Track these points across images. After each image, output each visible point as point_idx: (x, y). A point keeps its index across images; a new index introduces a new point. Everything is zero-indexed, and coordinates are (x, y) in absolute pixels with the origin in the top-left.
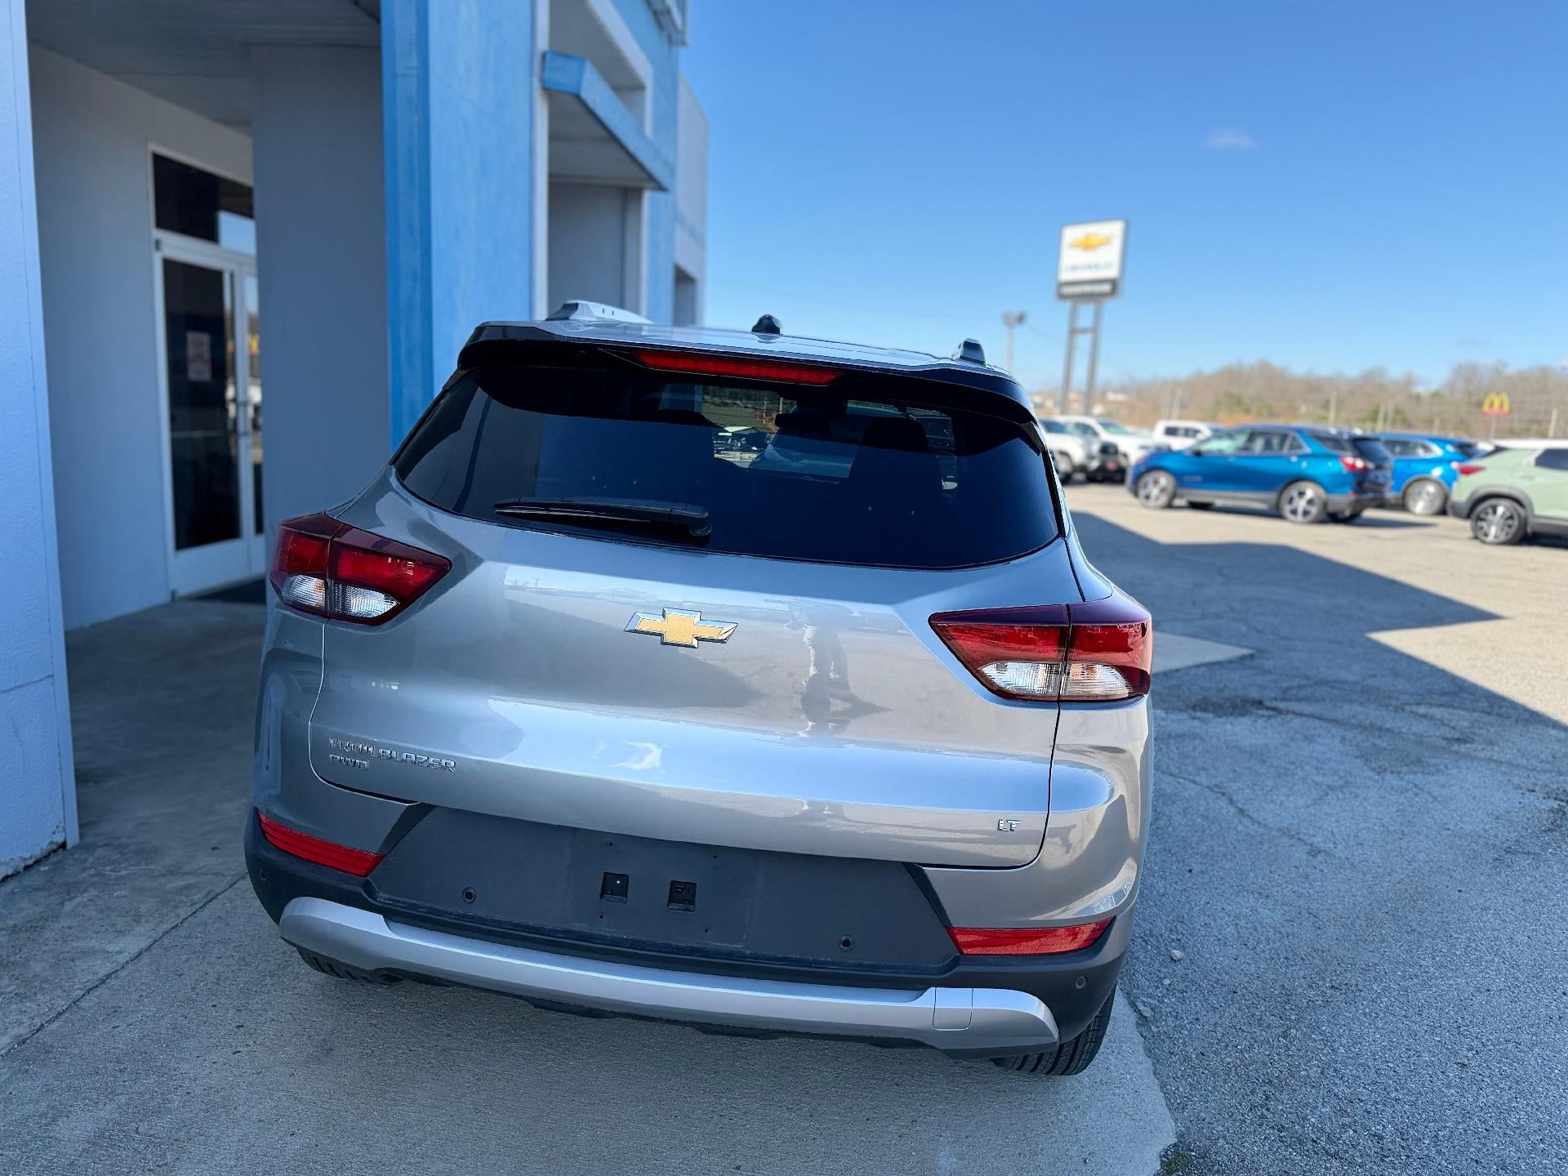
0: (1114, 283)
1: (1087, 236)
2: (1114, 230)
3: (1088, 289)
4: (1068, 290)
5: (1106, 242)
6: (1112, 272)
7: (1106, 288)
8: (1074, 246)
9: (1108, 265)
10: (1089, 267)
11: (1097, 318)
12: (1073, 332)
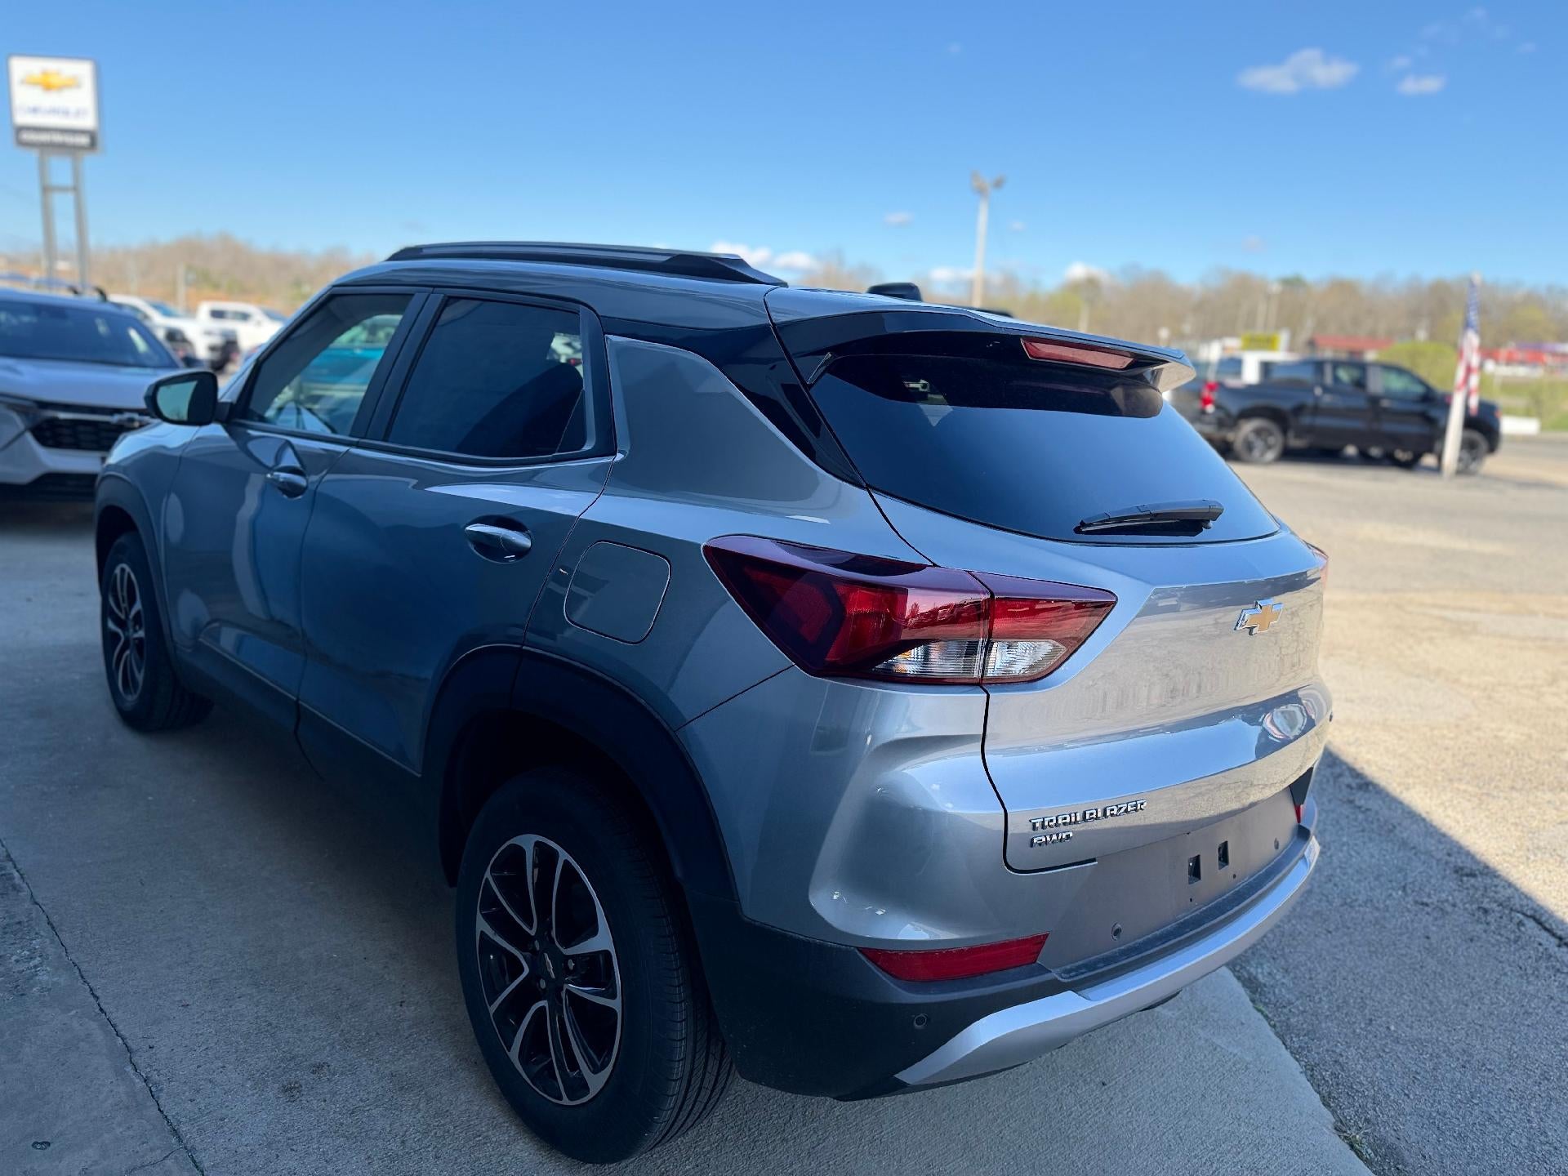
0: (93, 137)
1: (45, 73)
2: (82, 70)
3: (58, 138)
4: (27, 136)
5: (73, 84)
6: (88, 122)
7: (84, 140)
8: (29, 82)
9: (79, 113)
10: (54, 111)
11: (77, 174)
12: (46, 190)
